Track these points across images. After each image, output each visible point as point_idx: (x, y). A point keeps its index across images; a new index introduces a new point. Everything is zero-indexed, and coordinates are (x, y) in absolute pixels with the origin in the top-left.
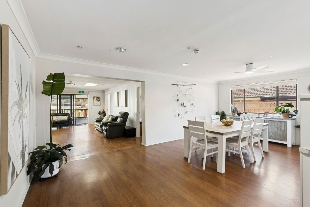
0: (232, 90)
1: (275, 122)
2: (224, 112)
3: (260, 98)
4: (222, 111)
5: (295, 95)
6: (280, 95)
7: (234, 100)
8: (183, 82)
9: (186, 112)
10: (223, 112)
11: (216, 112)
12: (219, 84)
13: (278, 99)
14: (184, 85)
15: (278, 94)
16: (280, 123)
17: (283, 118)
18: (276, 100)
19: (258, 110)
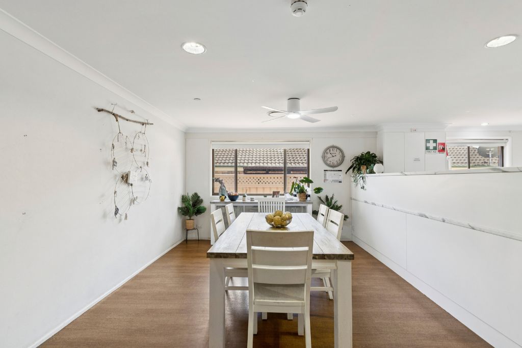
0: (213, 150)
1: (292, 208)
2: (199, 195)
3: (244, 167)
4: (193, 193)
5: (306, 165)
6: (289, 165)
7: (216, 169)
8: (125, 109)
9: (133, 201)
10: (196, 194)
11: (183, 196)
12: (188, 135)
13: (285, 171)
14: (130, 121)
15: (285, 163)
16: (298, 208)
17: (300, 200)
18: (283, 172)
19: (255, 189)
